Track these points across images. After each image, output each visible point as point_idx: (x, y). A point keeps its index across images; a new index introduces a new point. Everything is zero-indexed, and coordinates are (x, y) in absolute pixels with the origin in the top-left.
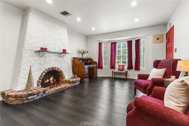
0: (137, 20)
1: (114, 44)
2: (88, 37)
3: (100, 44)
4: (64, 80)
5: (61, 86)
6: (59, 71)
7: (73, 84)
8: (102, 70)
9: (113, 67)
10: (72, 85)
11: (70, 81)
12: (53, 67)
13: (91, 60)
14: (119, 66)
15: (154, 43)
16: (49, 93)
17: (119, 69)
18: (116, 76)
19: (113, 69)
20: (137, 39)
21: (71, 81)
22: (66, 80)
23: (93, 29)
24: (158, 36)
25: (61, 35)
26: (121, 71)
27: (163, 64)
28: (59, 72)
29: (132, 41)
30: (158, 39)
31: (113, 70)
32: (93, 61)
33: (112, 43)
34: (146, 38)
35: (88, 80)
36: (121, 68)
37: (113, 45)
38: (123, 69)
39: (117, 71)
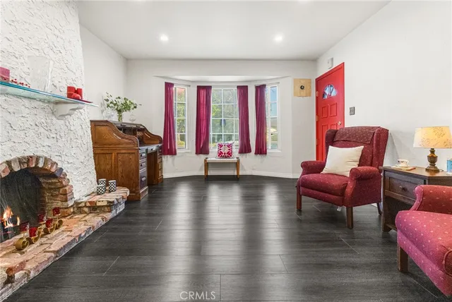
0: (279, 38)
1: (204, 91)
2: (129, 62)
3: (169, 86)
4: (70, 203)
5: (62, 228)
6: (53, 170)
7: (110, 211)
8: (173, 160)
9: (202, 148)
10: (109, 216)
11: (99, 204)
12: (27, 154)
13: (144, 130)
14: (221, 146)
15: (295, 94)
16: (28, 274)
17: (221, 153)
18: (211, 173)
19: (204, 154)
20: (259, 84)
21: (105, 204)
22: (77, 203)
23: (164, 38)
24: (302, 82)
25: (57, 32)
26: (226, 157)
27: (349, 137)
28: (53, 176)
29: (247, 86)
30: (302, 88)
31: (203, 157)
32: (150, 134)
33: (199, 88)
34: (279, 83)
35: (147, 192)
36: (226, 151)
37: (203, 93)
38: (230, 154)
39: (214, 159)
